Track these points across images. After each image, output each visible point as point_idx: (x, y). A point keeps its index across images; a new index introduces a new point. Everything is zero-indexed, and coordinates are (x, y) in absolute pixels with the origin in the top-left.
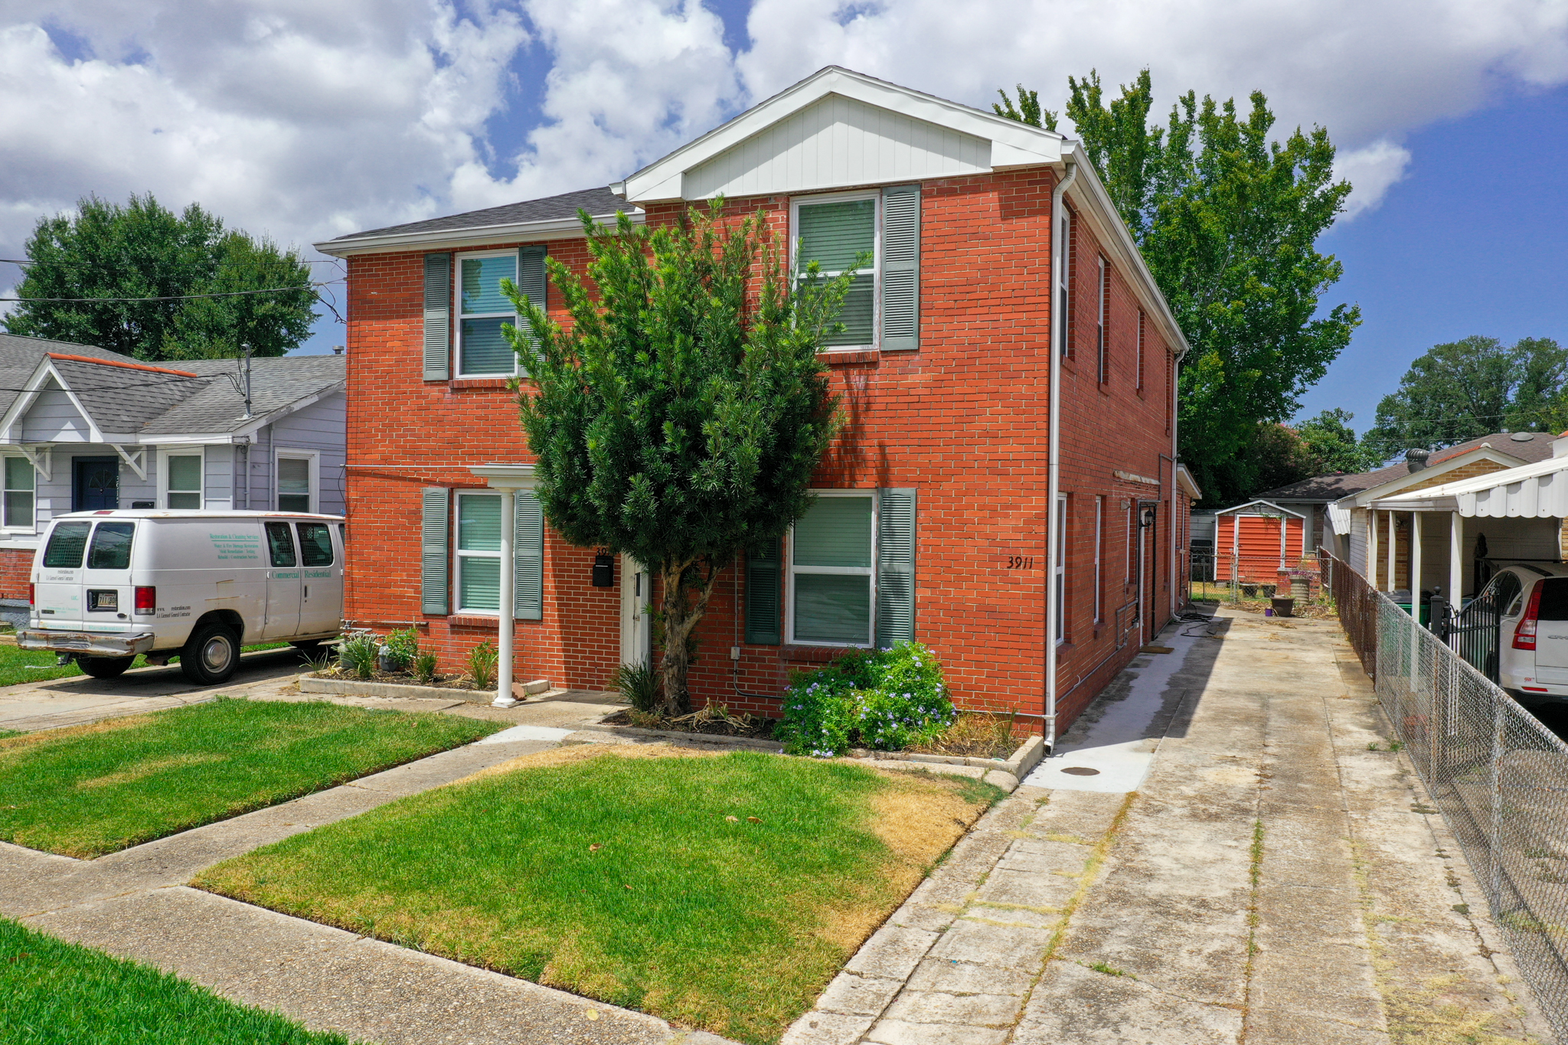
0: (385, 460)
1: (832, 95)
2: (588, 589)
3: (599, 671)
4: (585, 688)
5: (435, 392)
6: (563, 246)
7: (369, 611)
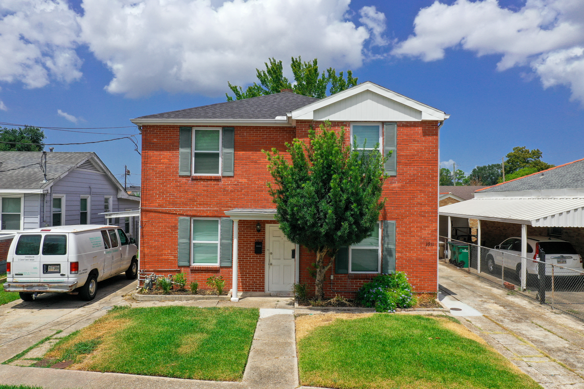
0: (160, 206)
1: (368, 91)
2: (252, 254)
3: (256, 284)
4: (250, 291)
5: (184, 180)
6: (241, 128)
7: (152, 266)
